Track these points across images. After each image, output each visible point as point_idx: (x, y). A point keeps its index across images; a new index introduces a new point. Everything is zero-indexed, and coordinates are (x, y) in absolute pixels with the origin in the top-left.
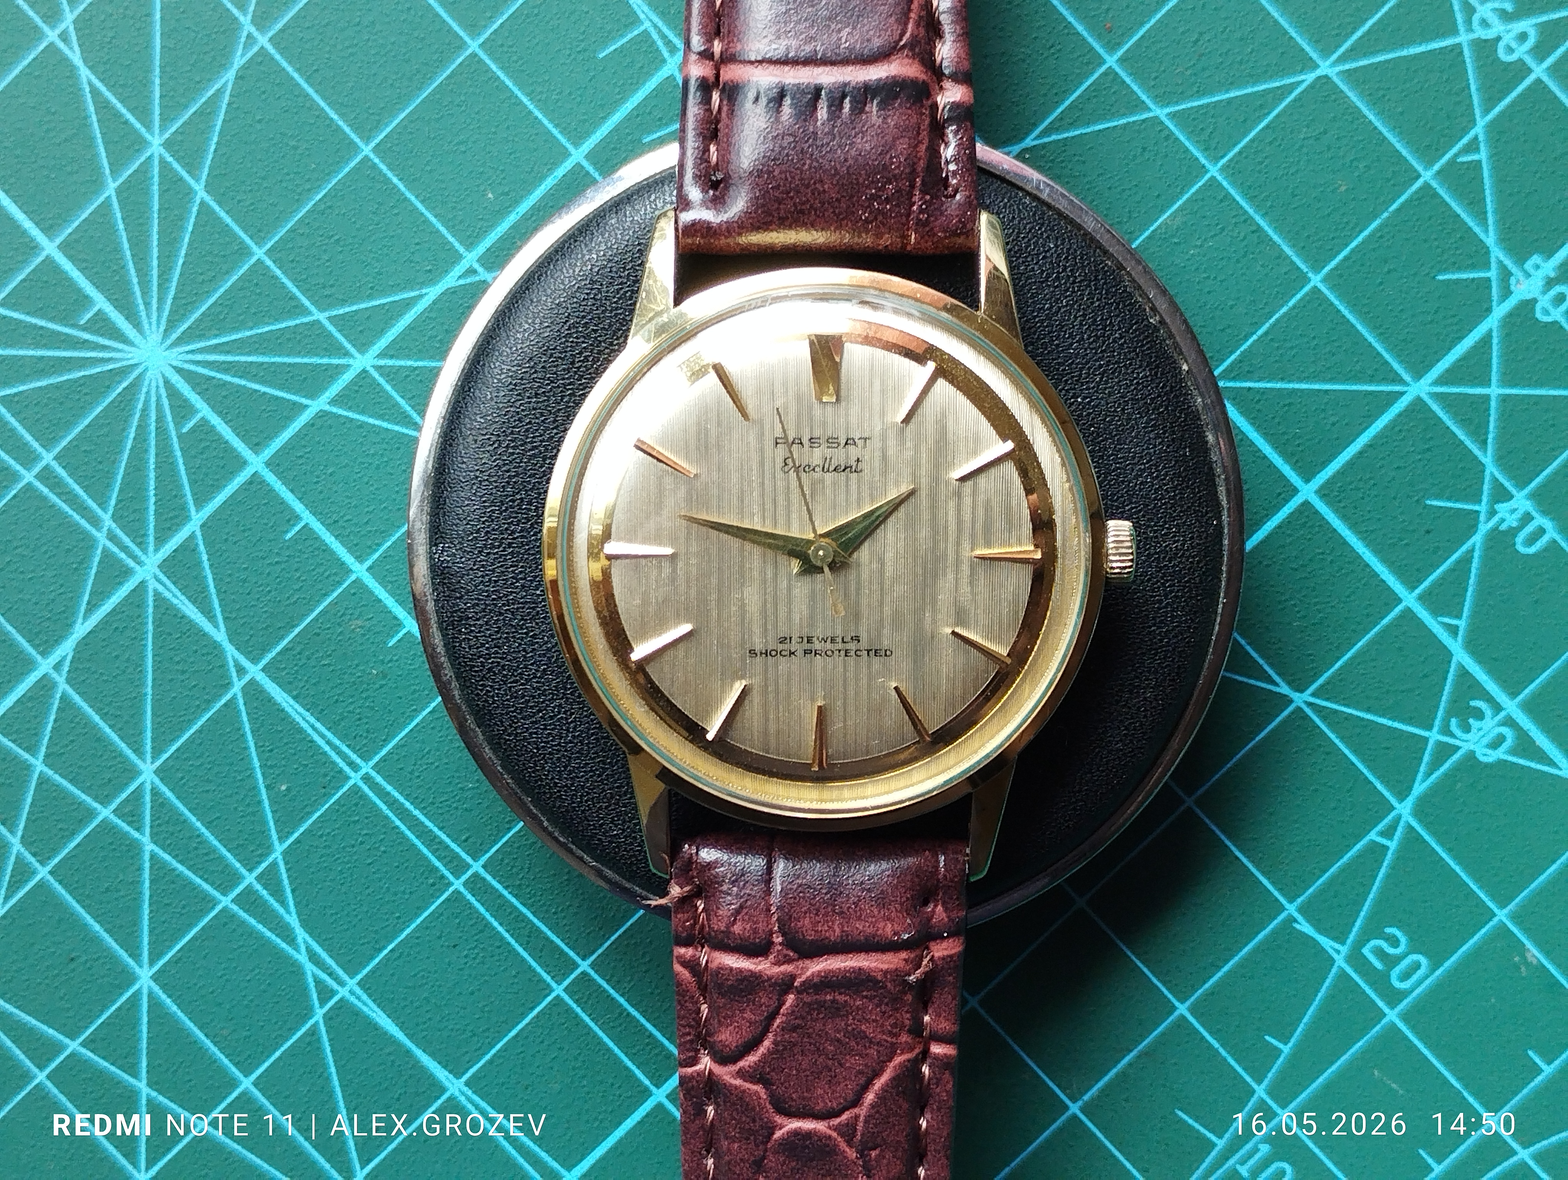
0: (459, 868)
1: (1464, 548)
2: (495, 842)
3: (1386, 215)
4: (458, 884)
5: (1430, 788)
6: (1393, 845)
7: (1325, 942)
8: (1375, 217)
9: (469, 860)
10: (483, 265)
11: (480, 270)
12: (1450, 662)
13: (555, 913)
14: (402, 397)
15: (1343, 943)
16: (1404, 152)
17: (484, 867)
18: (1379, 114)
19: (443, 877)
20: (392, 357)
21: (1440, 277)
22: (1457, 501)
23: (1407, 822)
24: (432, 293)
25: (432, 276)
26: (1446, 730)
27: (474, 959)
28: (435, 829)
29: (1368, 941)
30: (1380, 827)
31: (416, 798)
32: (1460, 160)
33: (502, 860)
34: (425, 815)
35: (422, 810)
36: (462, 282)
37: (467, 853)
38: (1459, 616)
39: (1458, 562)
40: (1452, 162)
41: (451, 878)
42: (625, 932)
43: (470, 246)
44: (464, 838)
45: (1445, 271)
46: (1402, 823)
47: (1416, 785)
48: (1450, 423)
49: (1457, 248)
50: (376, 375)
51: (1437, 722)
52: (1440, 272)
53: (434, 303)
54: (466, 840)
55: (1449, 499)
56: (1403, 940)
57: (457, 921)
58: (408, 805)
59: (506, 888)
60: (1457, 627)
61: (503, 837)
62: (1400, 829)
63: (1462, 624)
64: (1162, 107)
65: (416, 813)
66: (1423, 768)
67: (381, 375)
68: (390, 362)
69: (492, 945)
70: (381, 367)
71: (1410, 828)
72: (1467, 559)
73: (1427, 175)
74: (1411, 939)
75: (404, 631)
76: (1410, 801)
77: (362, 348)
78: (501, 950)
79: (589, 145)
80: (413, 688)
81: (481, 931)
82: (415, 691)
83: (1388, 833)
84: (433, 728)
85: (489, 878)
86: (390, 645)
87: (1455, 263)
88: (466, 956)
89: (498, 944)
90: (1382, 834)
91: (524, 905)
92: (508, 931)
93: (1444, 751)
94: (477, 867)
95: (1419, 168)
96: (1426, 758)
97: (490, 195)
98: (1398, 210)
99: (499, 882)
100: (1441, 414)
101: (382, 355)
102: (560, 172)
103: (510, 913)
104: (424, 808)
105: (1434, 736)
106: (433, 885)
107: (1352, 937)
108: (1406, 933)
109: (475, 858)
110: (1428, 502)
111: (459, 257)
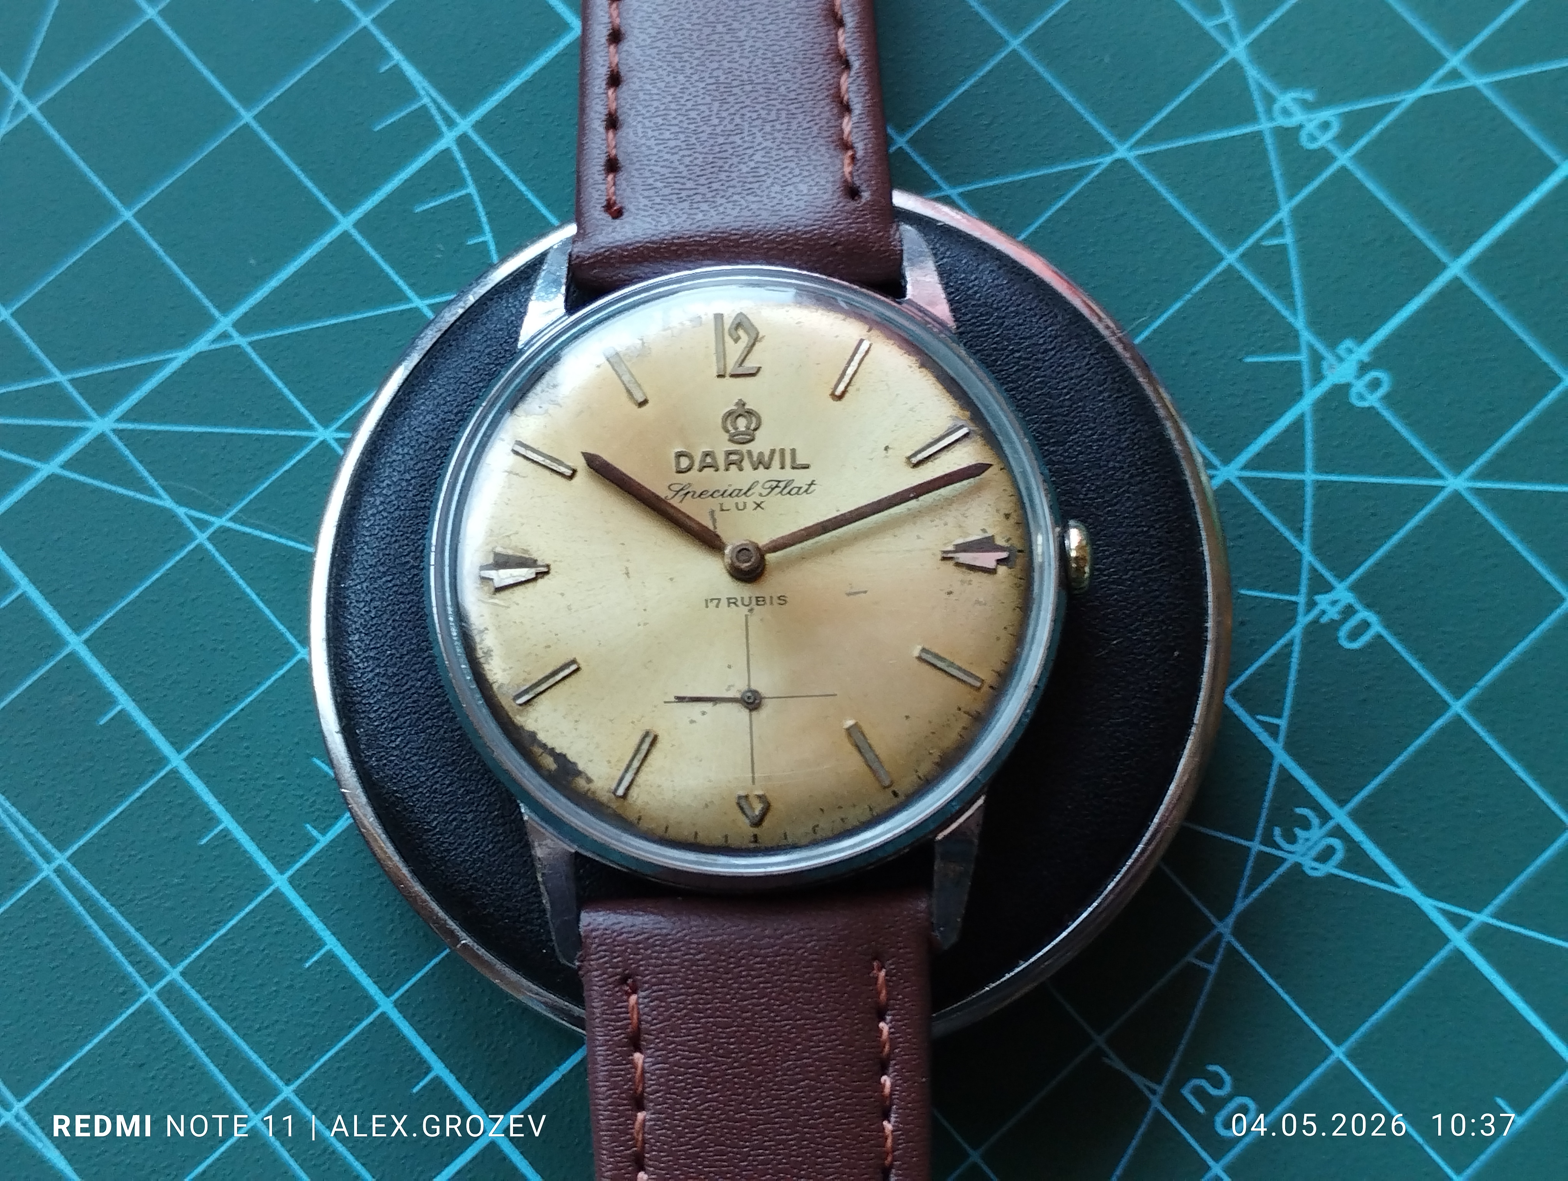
0: (153, 975)
1: (1282, 642)
2: (196, 946)
3: (1188, 296)
4: (150, 994)
5: (1251, 905)
6: (1213, 968)
7: (1139, 1080)
8: (1177, 298)
9: (166, 965)
10: (238, 331)
11: (235, 334)
12: (1271, 765)
13: (259, 1030)
14: (141, 462)
15: (1159, 1083)
16: (1207, 234)
17: (183, 974)
18: (1179, 197)
19: (135, 985)
20: (134, 421)
21: (1249, 360)
22: (1273, 591)
23: (1229, 943)
24: (182, 357)
25: (183, 341)
26: (1268, 840)
27: (163, 1080)
28: (132, 930)
29: (1188, 1079)
30: (1198, 949)
31: (114, 894)
32: (1266, 243)
33: (204, 966)
34: (122, 913)
35: (118, 907)
36: (213, 347)
37: (166, 959)
38: (1279, 716)
39: (1275, 656)
40: (1257, 245)
41: (144, 986)
42: (337, 1053)
43: (225, 309)
44: (163, 940)
45: (1253, 353)
46: (1223, 945)
47: (1239, 900)
48: (1263, 509)
49: (1265, 331)
50: (115, 439)
51: (1259, 832)
52: (1248, 354)
53: (184, 366)
54: (165, 943)
55: (1265, 589)
56: (1227, 1079)
57: (147, 1035)
58: (103, 901)
59: (206, 999)
60: (1278, 726)
61: (207, 940)
62: (1221, 951)
63: (1283, 723)
64: (954, 185)
65: (112, 910)
66: (1244, 883)
67: (120, 439)
68: (130, 426)
69: (184, 1065)
70: (122, 430)
71: (1231, 949)
72: (1286, 653)
73: (1231, 258)
74: (1235, 1080)
75: (119, 708)
76: (1231, 920)
77: (102, 410)
78: (193, 1071)
79: (358, 214)
80: (123, 771)
81: (174, 1049)
82: (124, 775)
83: (1208, 955)
84: (140, 816)
85: (187, 987)
86: (102, 722)
87: (1261, 348)
88: (153, 1078)
89: (190, 1064)
90: (1199, 956)
91: (225, 1019)
92: (203, 1049)
93: (1268, 863)
94: (174, 974)
95: (1222, 250)
96: (1248, 872)
97: (252, 261)
98: (1202, 291)
99: (199, 992)
100: (1253, 499)
101: (122, 419)
102: (327, 239)
103: (209, 1028)
104: (123, 905)
105: (1256, 846)
106: (124, 993)
107: (1168, 1076)
108: (1229, 1074)
109: (173, 963)
110: (1243, 592)
111: (211, 321)
